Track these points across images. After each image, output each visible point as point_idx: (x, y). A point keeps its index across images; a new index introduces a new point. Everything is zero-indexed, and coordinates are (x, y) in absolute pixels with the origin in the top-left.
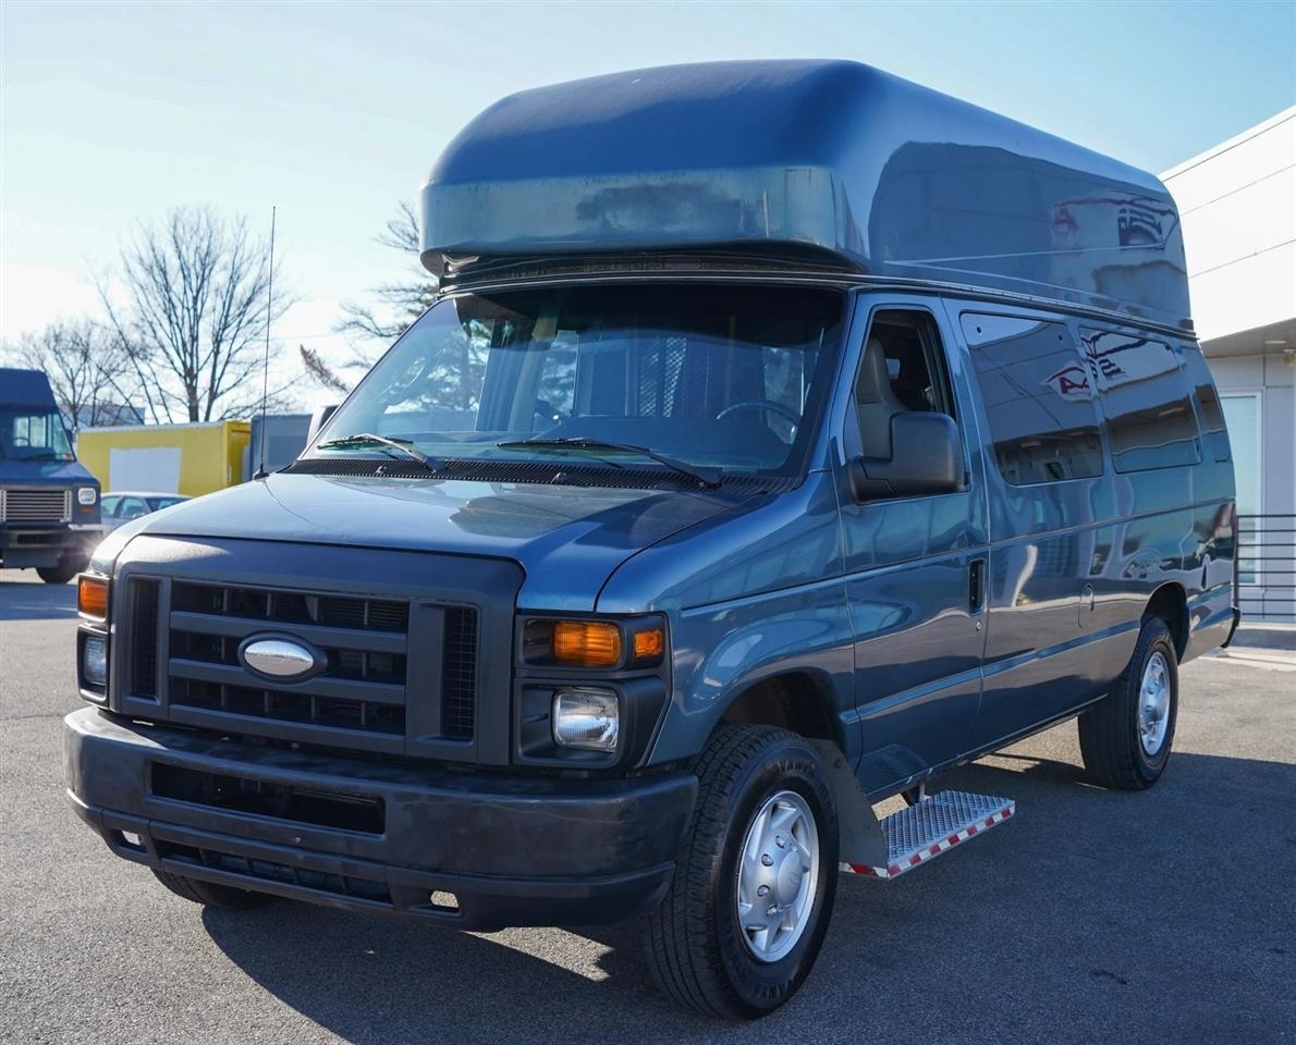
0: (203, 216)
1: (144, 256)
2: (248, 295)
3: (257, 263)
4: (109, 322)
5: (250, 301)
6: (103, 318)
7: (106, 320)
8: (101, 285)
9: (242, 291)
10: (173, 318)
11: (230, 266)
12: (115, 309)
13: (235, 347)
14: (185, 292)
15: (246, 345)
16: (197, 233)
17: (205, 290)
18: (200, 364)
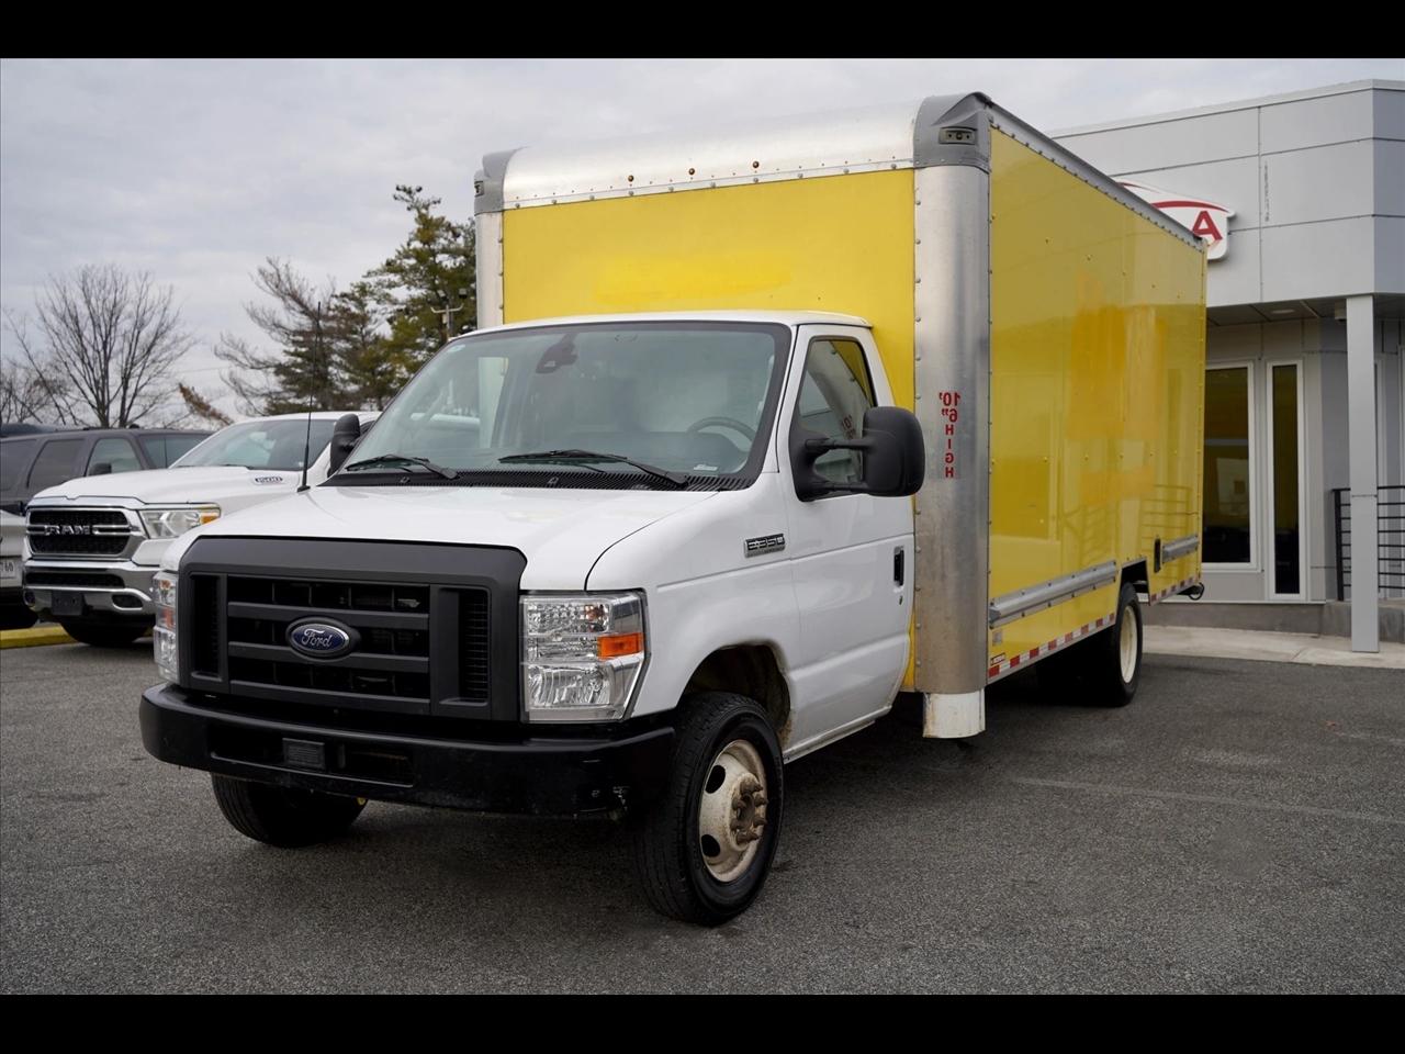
0: (110, 272)
1: (57, 304)
2: (151, 339)
3: (159, 313)
4: (27, 362)
5: (153, 344)
6: (22, 359)
7: (26, 362)
8: (19, 332)
9: (146, 335)
10: (86, 361)
11: (135, 315)
12: (31, 352)
13: (141, 383)
14: (95, 338)
15: (151, 381)
16: (104, 287)
17: (113, 335)
18: (111, 397)
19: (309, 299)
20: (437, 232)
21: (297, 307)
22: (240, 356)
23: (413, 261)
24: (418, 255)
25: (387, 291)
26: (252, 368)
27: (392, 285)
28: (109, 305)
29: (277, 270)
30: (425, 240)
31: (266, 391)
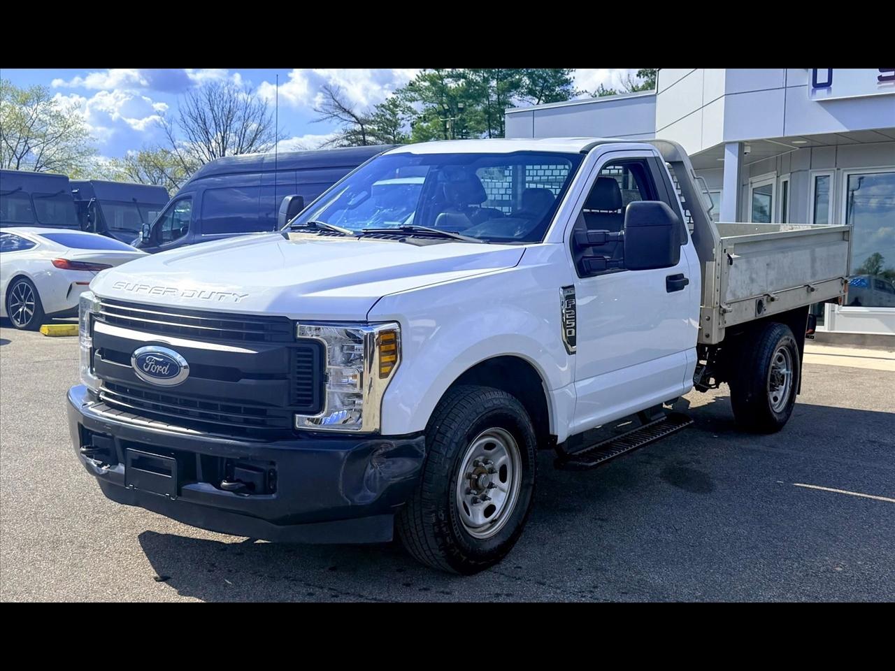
0: (226, 89)
2: (254, 135)
3: (258, 117)
9: (250, 132)
10: (211, 150)
11: (242, 118)
14: (217, 134)
16: (223, 99)
17: (228, 132)
23: (427, 84)
25: (408, 104)
28: (226, 111)
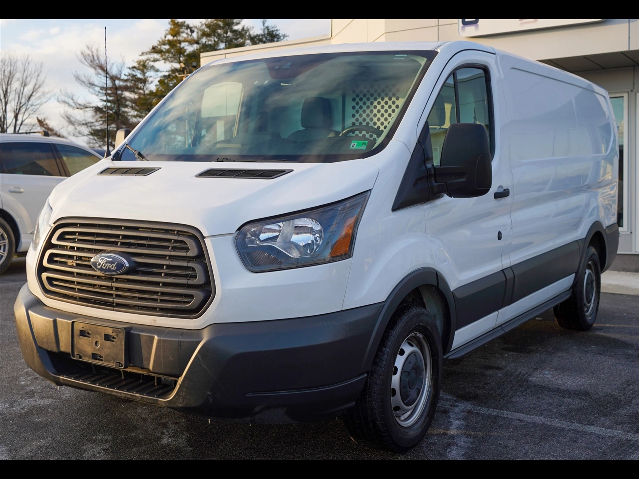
2: (31, 93)
3: (35, 78)
5: (31, 95)
9: (28, 90)
11: (21, 79)
13: (25, 117)
15: (30, 116)
16: (5, 64)
17: (9, 90)
18: (8, 125)
19: (111, 69)
20: (181, 30)
21: (103, 74)
22: (71, 102)
23: (167, 47)
24: (170, 43)
25: (152, 64)
26: (78, 108)
27: (155, 61)
28: (7, 73)
29: (92, 53)
30: (174, 34)
31: (84, 122)
